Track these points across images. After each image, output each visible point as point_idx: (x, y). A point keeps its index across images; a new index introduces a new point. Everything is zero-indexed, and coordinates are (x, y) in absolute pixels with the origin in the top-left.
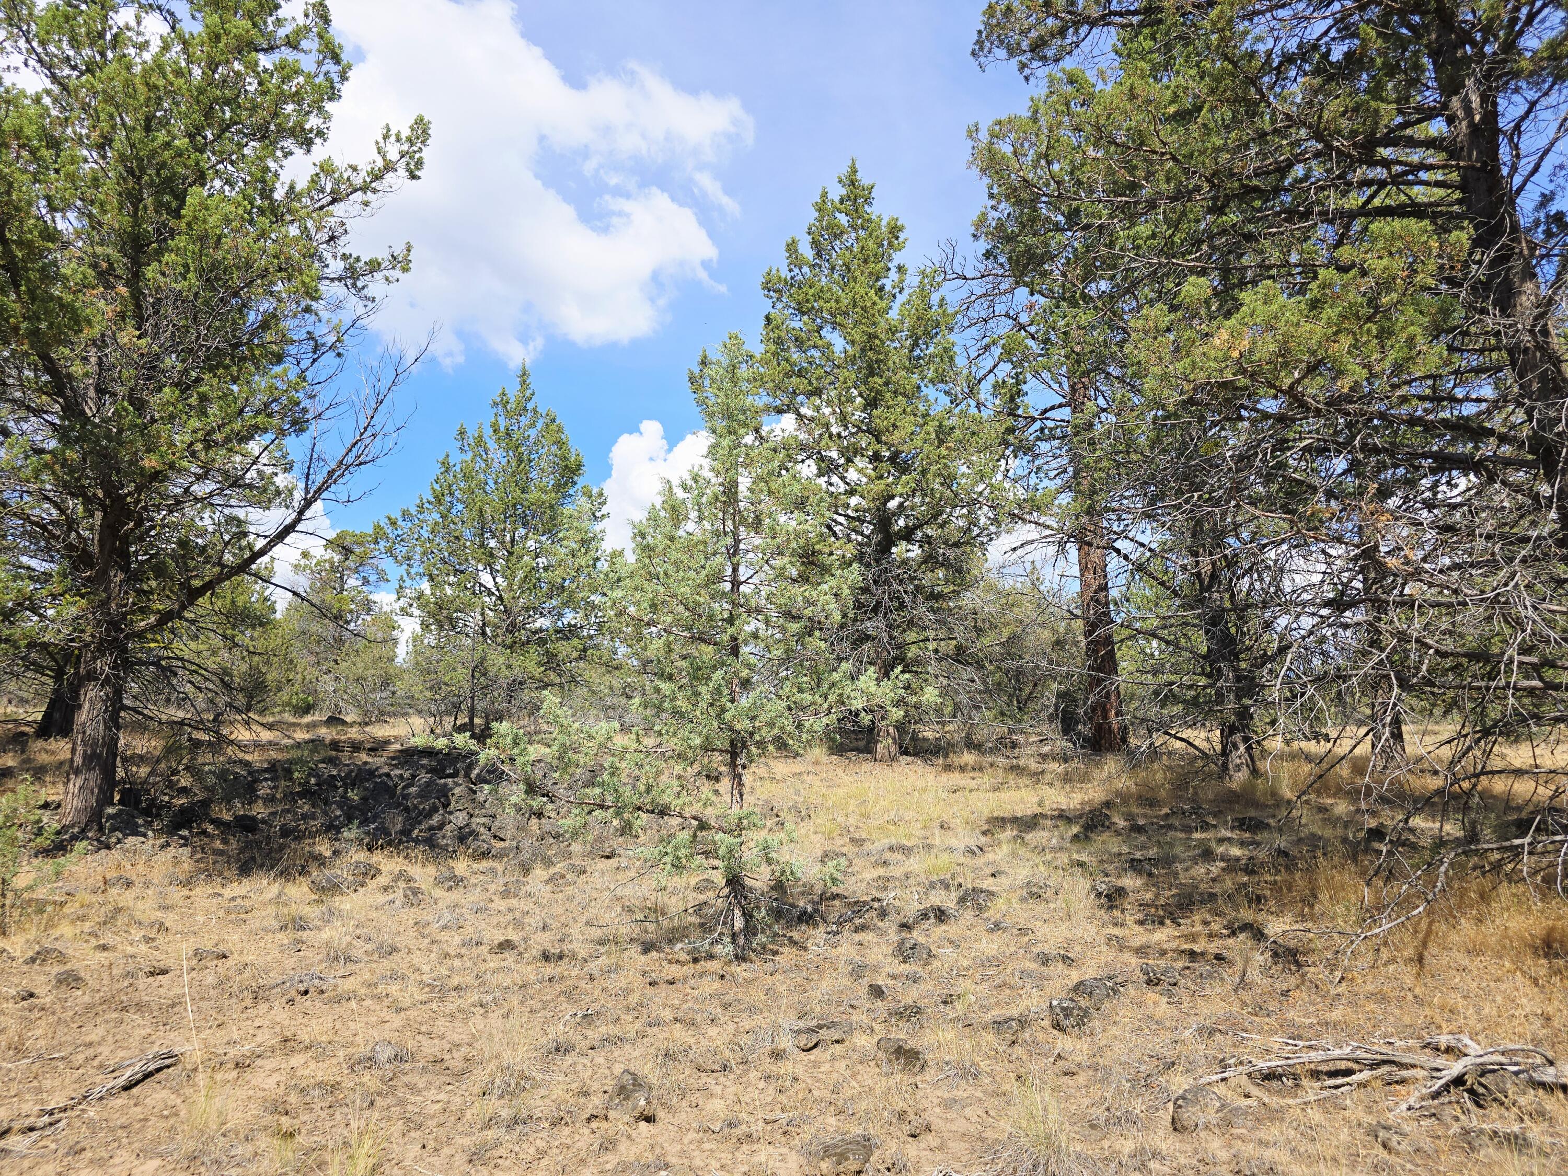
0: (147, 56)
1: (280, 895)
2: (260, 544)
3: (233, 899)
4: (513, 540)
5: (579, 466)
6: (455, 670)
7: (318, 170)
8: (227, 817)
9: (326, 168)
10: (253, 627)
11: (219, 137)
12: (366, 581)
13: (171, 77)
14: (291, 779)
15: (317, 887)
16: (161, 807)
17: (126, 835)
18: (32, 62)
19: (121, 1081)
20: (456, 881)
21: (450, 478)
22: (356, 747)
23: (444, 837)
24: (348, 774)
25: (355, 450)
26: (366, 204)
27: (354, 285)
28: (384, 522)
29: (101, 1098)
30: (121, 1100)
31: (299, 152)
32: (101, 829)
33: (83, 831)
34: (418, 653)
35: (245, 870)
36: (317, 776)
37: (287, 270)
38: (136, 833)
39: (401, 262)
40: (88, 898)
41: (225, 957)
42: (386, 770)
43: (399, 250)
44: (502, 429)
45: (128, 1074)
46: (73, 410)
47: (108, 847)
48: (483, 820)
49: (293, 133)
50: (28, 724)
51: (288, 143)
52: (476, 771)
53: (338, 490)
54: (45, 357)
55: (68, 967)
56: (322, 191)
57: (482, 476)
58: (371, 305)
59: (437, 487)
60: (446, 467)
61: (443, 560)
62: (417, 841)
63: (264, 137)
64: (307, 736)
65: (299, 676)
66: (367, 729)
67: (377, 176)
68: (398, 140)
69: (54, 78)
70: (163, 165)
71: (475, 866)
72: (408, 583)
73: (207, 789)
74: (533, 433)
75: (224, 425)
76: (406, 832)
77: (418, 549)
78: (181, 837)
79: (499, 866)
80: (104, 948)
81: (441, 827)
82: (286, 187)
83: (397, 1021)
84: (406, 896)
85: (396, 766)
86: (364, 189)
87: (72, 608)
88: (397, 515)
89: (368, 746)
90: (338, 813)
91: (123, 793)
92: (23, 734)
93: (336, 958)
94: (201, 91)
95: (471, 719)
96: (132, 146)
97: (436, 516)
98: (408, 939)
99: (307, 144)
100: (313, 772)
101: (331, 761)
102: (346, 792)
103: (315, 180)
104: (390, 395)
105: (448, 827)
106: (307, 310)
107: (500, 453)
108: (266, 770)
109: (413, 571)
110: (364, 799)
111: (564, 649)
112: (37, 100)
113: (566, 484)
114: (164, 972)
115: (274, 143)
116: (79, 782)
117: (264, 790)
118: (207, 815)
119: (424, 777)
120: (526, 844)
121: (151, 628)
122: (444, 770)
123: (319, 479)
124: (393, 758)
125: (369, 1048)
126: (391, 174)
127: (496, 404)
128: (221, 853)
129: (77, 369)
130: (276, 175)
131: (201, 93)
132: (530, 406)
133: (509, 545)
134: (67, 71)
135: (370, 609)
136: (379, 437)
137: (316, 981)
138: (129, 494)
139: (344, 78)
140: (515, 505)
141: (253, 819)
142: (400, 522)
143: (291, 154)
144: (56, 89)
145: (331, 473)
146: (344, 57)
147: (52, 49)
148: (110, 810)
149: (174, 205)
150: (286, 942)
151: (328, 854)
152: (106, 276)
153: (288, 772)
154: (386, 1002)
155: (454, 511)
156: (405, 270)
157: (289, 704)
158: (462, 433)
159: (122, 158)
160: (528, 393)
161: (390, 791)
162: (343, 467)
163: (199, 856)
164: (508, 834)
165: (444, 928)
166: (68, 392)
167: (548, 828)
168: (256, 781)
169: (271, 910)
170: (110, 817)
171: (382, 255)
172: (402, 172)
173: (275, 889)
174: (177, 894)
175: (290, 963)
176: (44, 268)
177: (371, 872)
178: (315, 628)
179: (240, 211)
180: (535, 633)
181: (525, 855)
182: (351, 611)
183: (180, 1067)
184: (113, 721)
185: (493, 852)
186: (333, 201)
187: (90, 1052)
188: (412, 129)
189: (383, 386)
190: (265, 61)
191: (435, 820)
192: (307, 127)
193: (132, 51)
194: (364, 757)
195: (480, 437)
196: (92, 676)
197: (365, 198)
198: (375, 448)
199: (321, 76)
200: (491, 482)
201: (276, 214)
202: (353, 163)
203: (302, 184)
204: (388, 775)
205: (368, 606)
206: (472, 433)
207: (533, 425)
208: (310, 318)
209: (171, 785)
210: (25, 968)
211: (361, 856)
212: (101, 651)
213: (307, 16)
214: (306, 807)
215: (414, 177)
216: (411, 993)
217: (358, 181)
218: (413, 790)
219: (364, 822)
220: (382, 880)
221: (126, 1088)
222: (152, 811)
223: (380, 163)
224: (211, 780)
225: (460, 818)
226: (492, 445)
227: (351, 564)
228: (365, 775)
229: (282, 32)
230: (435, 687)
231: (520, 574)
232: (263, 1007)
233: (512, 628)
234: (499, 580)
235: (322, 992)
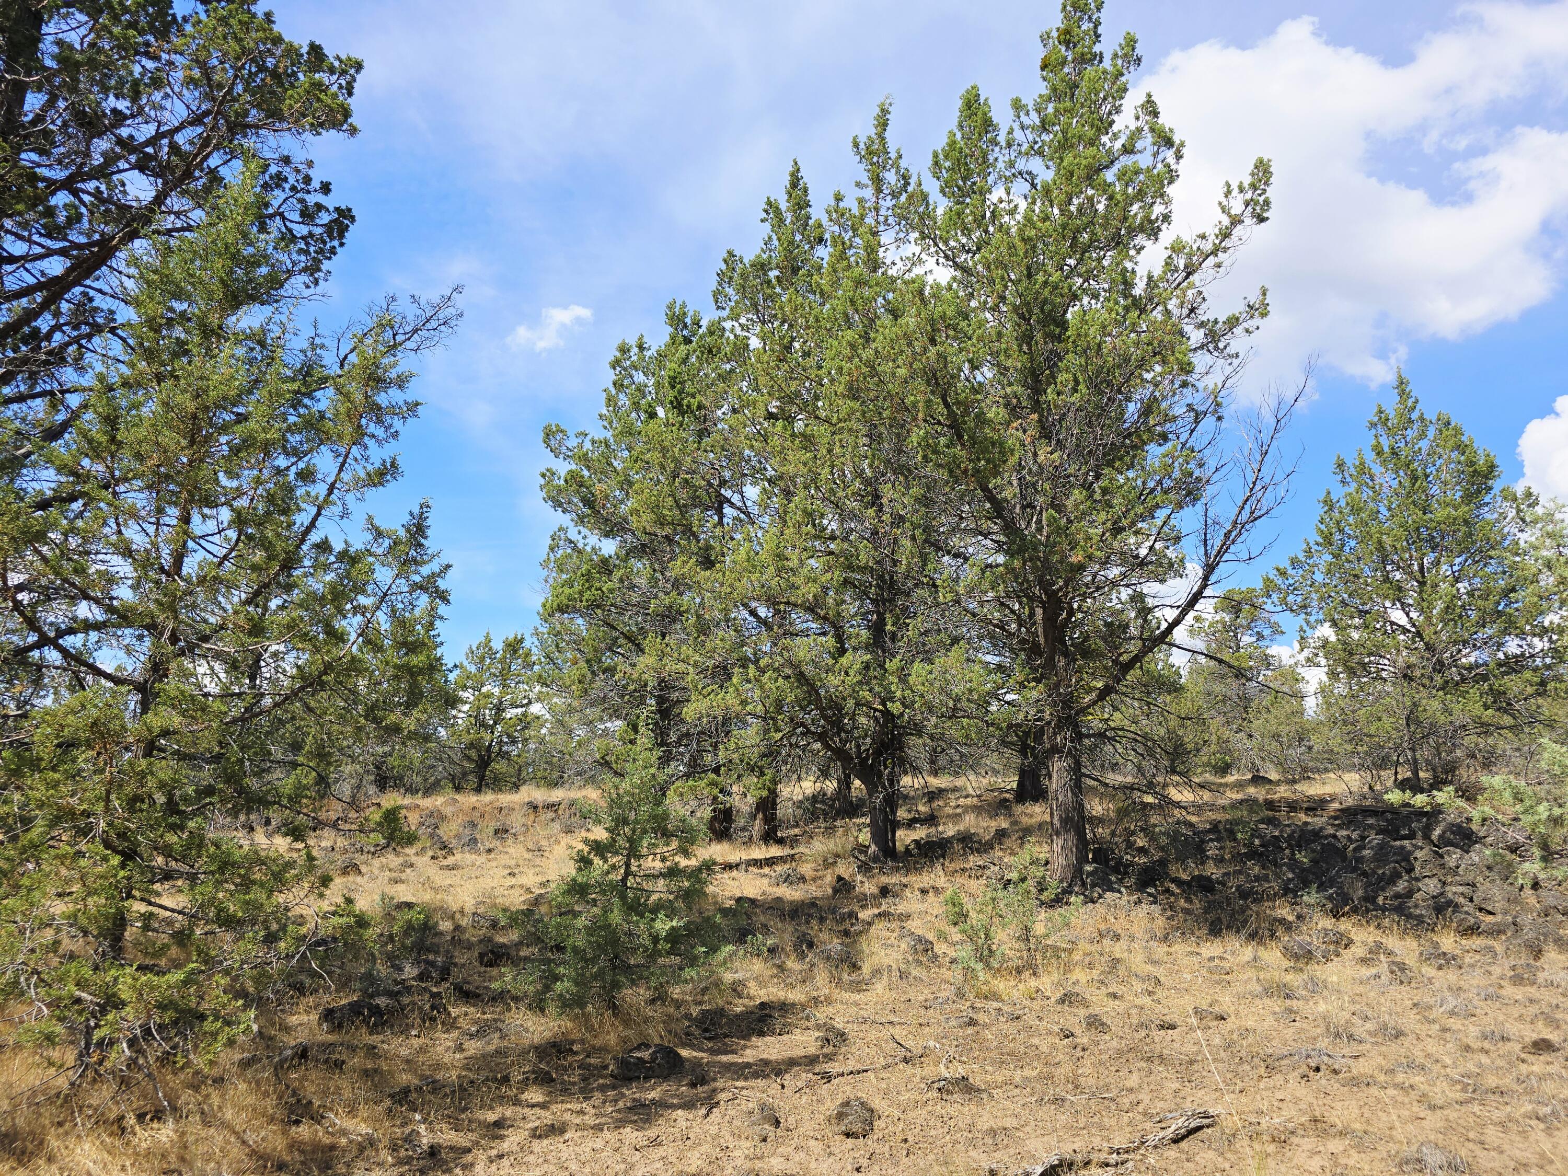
0: (1018, 217)
1: (1255, 959)
2: (1171, 614)
3: (1212, 959)
4: (1421, 567)
5: (1492, 467)
6: (1380, 719)
7: (1169, 252)
8: (1185, 877)
9: (1177, 248)
10: (1169, 693)
11: (1082, 259)
12: (1260, 637)
13: (1039, 224)
14: (1235, 840)
15: (1289, 953)
16: (1127, 866)
17: (1104, 891)
18: (942, 260)
19: (1169, 1133)
20: (1446, 960)
21: (1336, 515)
22: (1293, 806)
23: (1416, 906)
24: (1291, 836)
25: (1247, 507)
26: (1218, 266)
27: (1216, 348)
28: (1272, 574)
29: (1155, 1147)
30: (1172, 1153)
31: (1148, 244)
32: (1084, 884)
33: (1070, 885)
34: (1329, 705)
35: (1215, 931)
36: (1260, 837)
37: (1160, 353)
38: (1112, 890)
39: (1259, 310)
40: (1089, 948)
41: (1223, 1019)
42: (1330, 831)
43: (1254, 299)
44: (1386, 449)
45: (1173, 1127)
46: (1009, 528)
47: (1093, 901)
48: (1461, 889)
49: (1142, 229)
50: (1007, 791)
51: (1140, 240)
52: (1437, 832)
53: (1238, 549)
54: (985, 489)
55: (1091, 1010)
56: (1176, 270)
57: (1371, 505)
58: (1236, 362)
59: (1323, 527)
60: (1329, 504)
61: (1344, 603)
62: (1383, 909)
63: (1118, 244)
64: (1239, 796)
65: (1214, 738)
66: (1297, 787)
67: (1225, 234)
68: (1241, 190)
69: (957, 266)
70: (1045, 301)
71: (1464, 942)
72: (1309, 632)
73: (1162, 849)
74: (1424, 445)
75: (1128, 510)
76: (1370, 899)
77: (1314, 595)
78: (1150, 895)
79: (1499, 947)
80: (1115, 996)
81: (1410, 894)
82: (1145, 280)
83: (1433, 1120)
84: (1392, 972)
85: (1339, 827)
86: (1214, 253)
87: (1035, 692)
88: (1285, 564)
89: (1305, 805)
90: (1290, 876)
91: (1095, 852)
92: (1006, 800)
93: (1338, 1035)
94: (1064, 226)
95: (1416, 773)
96: (1021, 295)
97: (1328, 558)
98: (1410, 1021)
99: (1154, 233)
100: (1255, 833)
101: (1270, 821)
102: (1293, 854)
103: (1168, 262)
104: (1274, 443)
105: (1418, 896)
106: (1184, 385)
107: (1389, 475)
108: (1209, 831)
109: (1312, 619)
110: (1314, 861)
111: (1514, 684)
112: (950, 288)
113: (1479, 491)
114: (1172, 1027)
115: (1126, 246)
116: (1061, 842)
117: (1212, 850)
118: (1167, 874)
119: (1375, 839)
120: (1526, 919)
121: (1094, 703)
122: (1398, 831)
123: (1218, 543)
124: (1335, 818)
125: (1414, 1148)
126: (1239, 227)
127: (1373, 425)
128: (1187, 911)
129: (1007, 494)
130: (1133, 272)
131: (1064, 229)
132: (1415, 416)
133: (1418, 575)
134: (964, 256)
135: (1269, 664)
136: (1270, 488)
137: (1326, 1059)
138: (1060, 589)
139: (1179, 157)
140: (1418, 529)
141: (1208, 879)
142: (1290, 571)
143: (1143, 248)
144: (958, 274)
145: (1227, 535)
146: (1177, 139)
147: (952, 243)
148: (1088, 868)
149: (1057, 331)
150: (1277, 1009)
151: (1291, 918)
152: (1014, 410)
153: (1232, 834)
154: (1414, 1095)
155: (1347, 548)
156: (1264, 315)
157: (1209, 764)
158: (1341, 465)
159: (1015, 309)
160: (1410, 403)
161: (1341, 853)
162: (1238, 527)
163: (1169, 913)
164: (1498, 906)
165: (1452, 1013)
166: (1005, 513)
167: (1551, 901)
168: (1203, 841)
169: (1251, 974)
170: (1089, 874)
171: (1239, 308)
172: (1248, 221)
173: (1248, 952)
174: (1160, 950)
175: (1289, 1033)
176: (977, 416)
177: (1343, 942)
178: (1218, 688)
179: (1113, 315)
180: (1470, 668)
181: (1529, 934)
182: (1251, 668)
183: (1217, 1128)
184: (1077, 787)
185: (1483, 927)
186: (1189, 274)
187: (1132, 1097)
188: (1253, 174)
189: (1265, 437)
190: (1109, 175)
191: (1401, 886)
192: (1153, 217)
193: (1007, 218)
194: (1303, 817)
195: (1362, 464)
196: (1055, 750)
197: (1217, 260)
198: (1268, 500)
199: (1159, 166)
200: (1383, 510)
201: (1139, 306)
202: (1200, 232)
203: (1157, 272)
204: (1334, 836)
205: (1267, 661)
206: (1351, 461)
207: (1422, 435)
208: (1187, 391)
209: (1130, 845)
210: (1059, 1008)
211: (1327, 923)
212: (1059, 728)
213: (1137, 118)
214: (1257, 869)
215: (1261, 219)
216: (1442, 1091)
217: (1208, 246)
218: (1366, 852)
219: (1321, 888)
220: (1358, 951)
221: (1176, 1141)
222: (1122, 869)
223: (1226, 221)
224: (1164, 840)
225: (1431, 886)
226: (1377, 469)
227: (1242, 621)
228: (1306, 837)
229: (1118, 145)
230: (1355, 739)
231: (1439, 606)
232: (1278, 1079)
233: (1440, 667)
234: (1414, 615)
235: (1335, 1072)
